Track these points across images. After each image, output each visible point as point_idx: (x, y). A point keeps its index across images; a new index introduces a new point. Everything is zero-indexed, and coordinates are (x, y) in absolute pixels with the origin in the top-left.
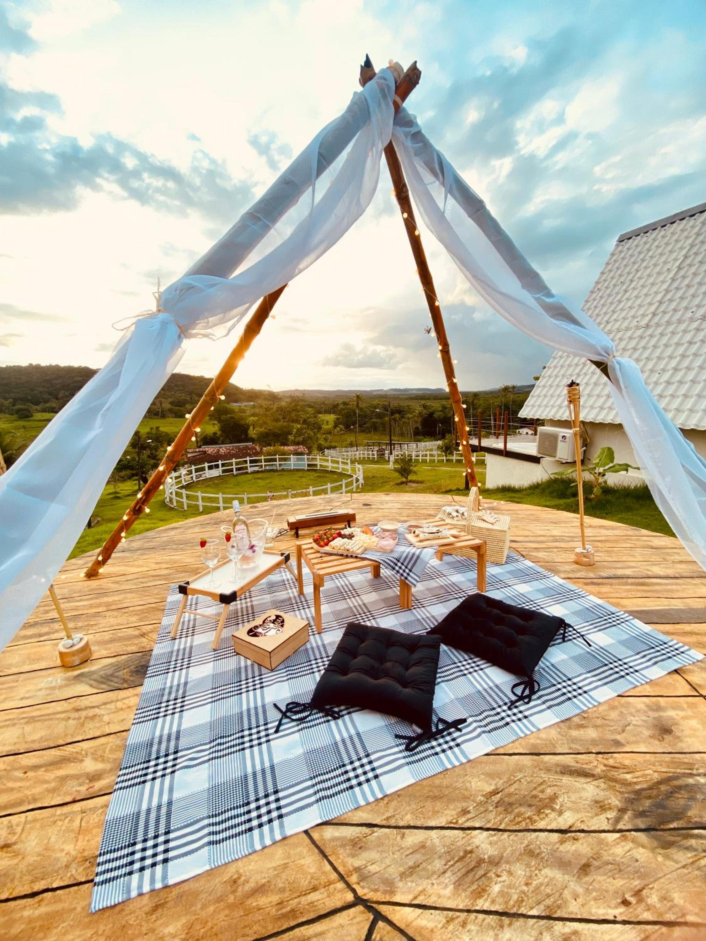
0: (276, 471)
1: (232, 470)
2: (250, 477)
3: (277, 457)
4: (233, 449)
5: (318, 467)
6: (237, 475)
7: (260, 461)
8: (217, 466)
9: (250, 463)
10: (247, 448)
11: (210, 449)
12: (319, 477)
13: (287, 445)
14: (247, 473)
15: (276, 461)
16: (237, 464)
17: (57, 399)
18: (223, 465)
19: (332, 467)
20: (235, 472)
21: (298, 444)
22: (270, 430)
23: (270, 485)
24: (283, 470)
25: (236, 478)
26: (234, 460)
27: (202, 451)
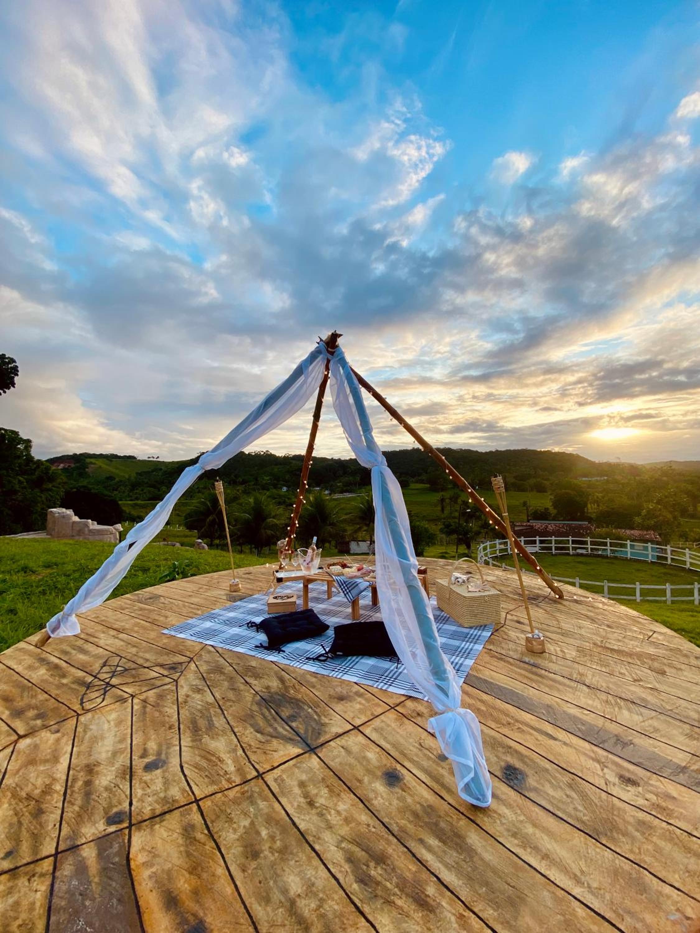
0: (606, 557)
1: (550, 549)
2: (570, 558)
3: (608, 540)
4: (563, 527)
5: (669, 561)
6: (556, 555)
7: (585, 543)
8: (534, 542)
9: (573, 543)
10: (580, 527)
11: (538, 525)
12: (665, 574)
13: (632, 528)
14: (568, 554)
15: (606, 545)
16: (557, 542)
17: (427, 473)
18: (541, 542)
19: (691, 564)
20: (554, 551)
21: (648, 528)
22: (613, 509)
23: (592, 572)
24: (616, 558)
25: (554, 558)
26: (553, 538)
27: (529, 526)
